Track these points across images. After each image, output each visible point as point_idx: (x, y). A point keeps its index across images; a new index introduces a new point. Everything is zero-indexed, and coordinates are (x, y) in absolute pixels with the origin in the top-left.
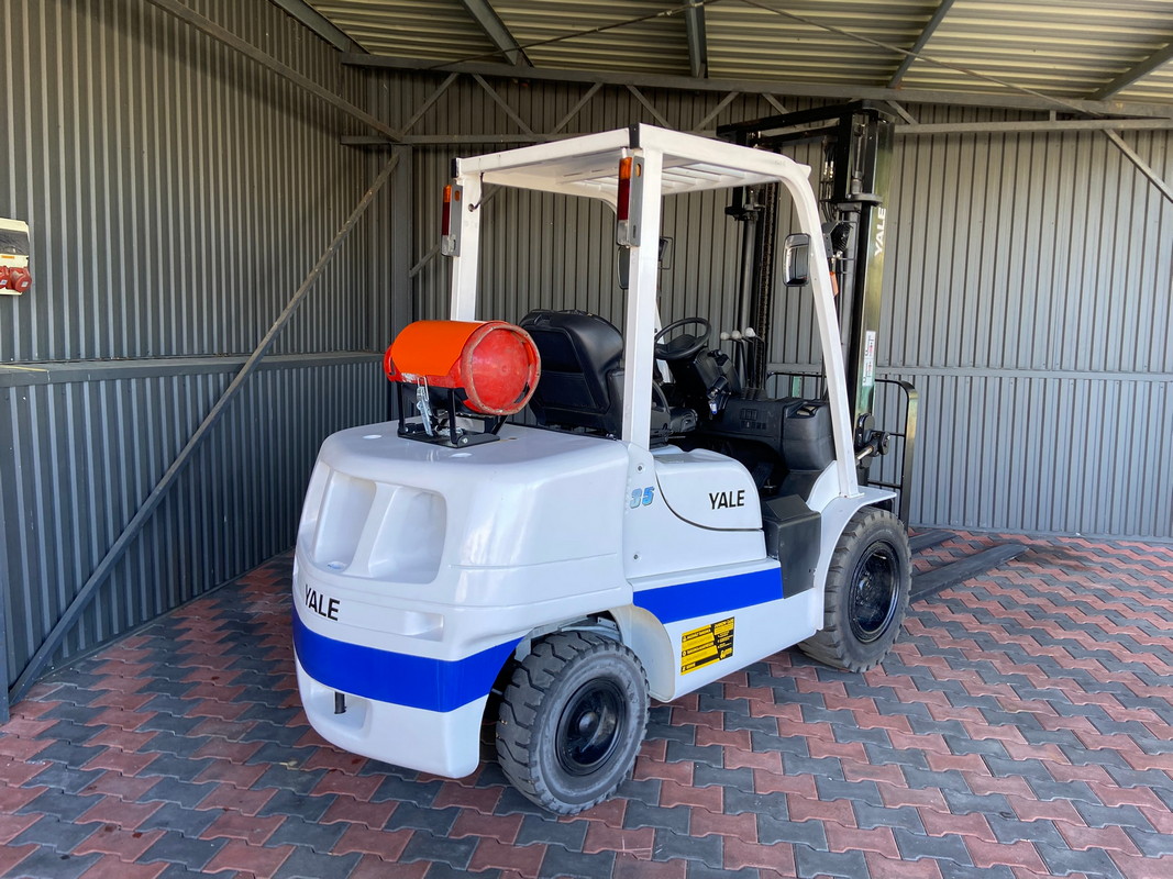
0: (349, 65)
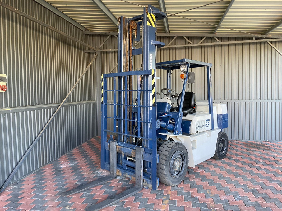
0: (85, 34)
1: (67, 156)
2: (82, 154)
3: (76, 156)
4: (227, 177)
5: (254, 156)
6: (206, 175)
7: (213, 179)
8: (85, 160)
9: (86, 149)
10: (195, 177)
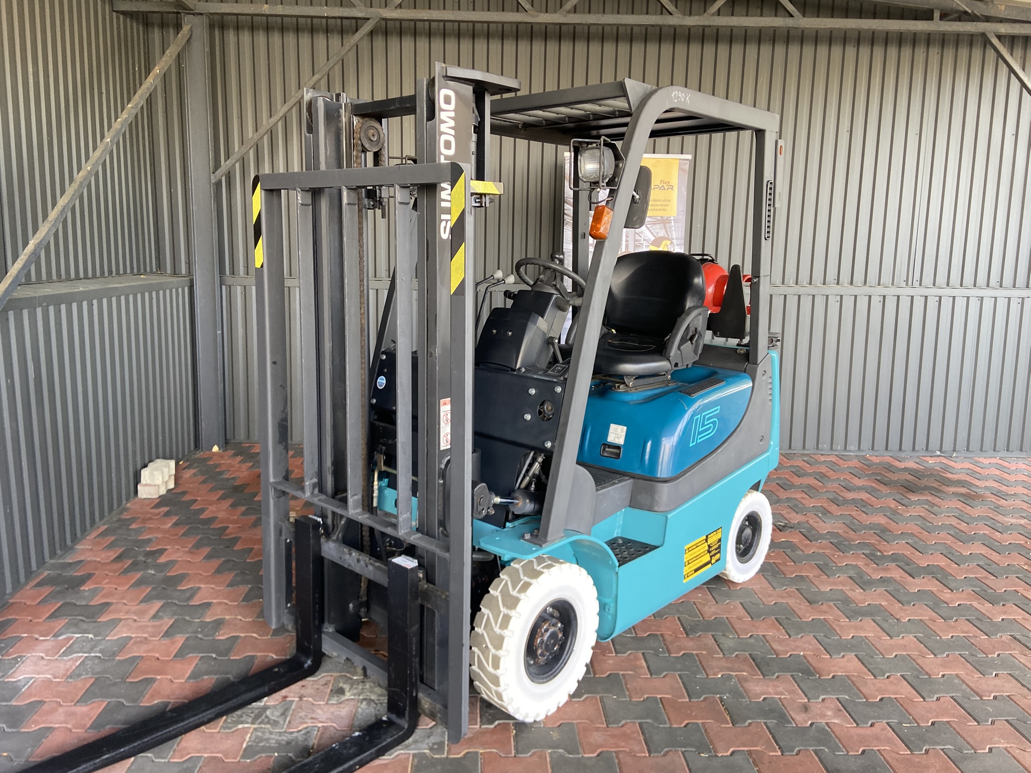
1: (47, 590)
2: (139, 575)
3: (106, 586)
4: (943, 676)
5: (952, 532)
6: (848, 676)
7: (897, 701)
8: (160, 614)
9: (157, 538)
10: (803, 692)
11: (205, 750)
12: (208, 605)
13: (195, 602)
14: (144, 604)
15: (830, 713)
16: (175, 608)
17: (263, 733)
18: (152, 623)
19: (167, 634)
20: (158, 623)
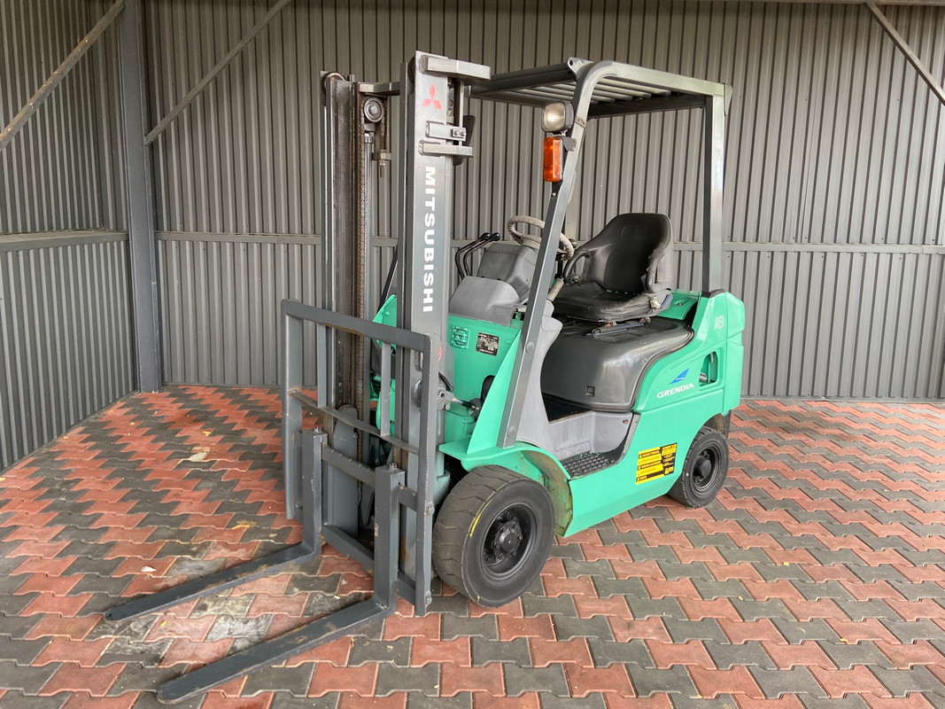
2: (51, 501)
3: (20, 511)
4: (768, 599)
5: (815, 470)
6: (677, 598)
7: (718, 622)
8: (60, 536)
9: (77, 470)
10: (631, 611)
11: (66, 657)
12: (106, 529)
13: (95, 526)
14: (48, 528)
15: (650, 631)
16: (75, 532)
17: (122, 643)
18: (51, 544)
19: (61, 554)
20: (54, 545)
